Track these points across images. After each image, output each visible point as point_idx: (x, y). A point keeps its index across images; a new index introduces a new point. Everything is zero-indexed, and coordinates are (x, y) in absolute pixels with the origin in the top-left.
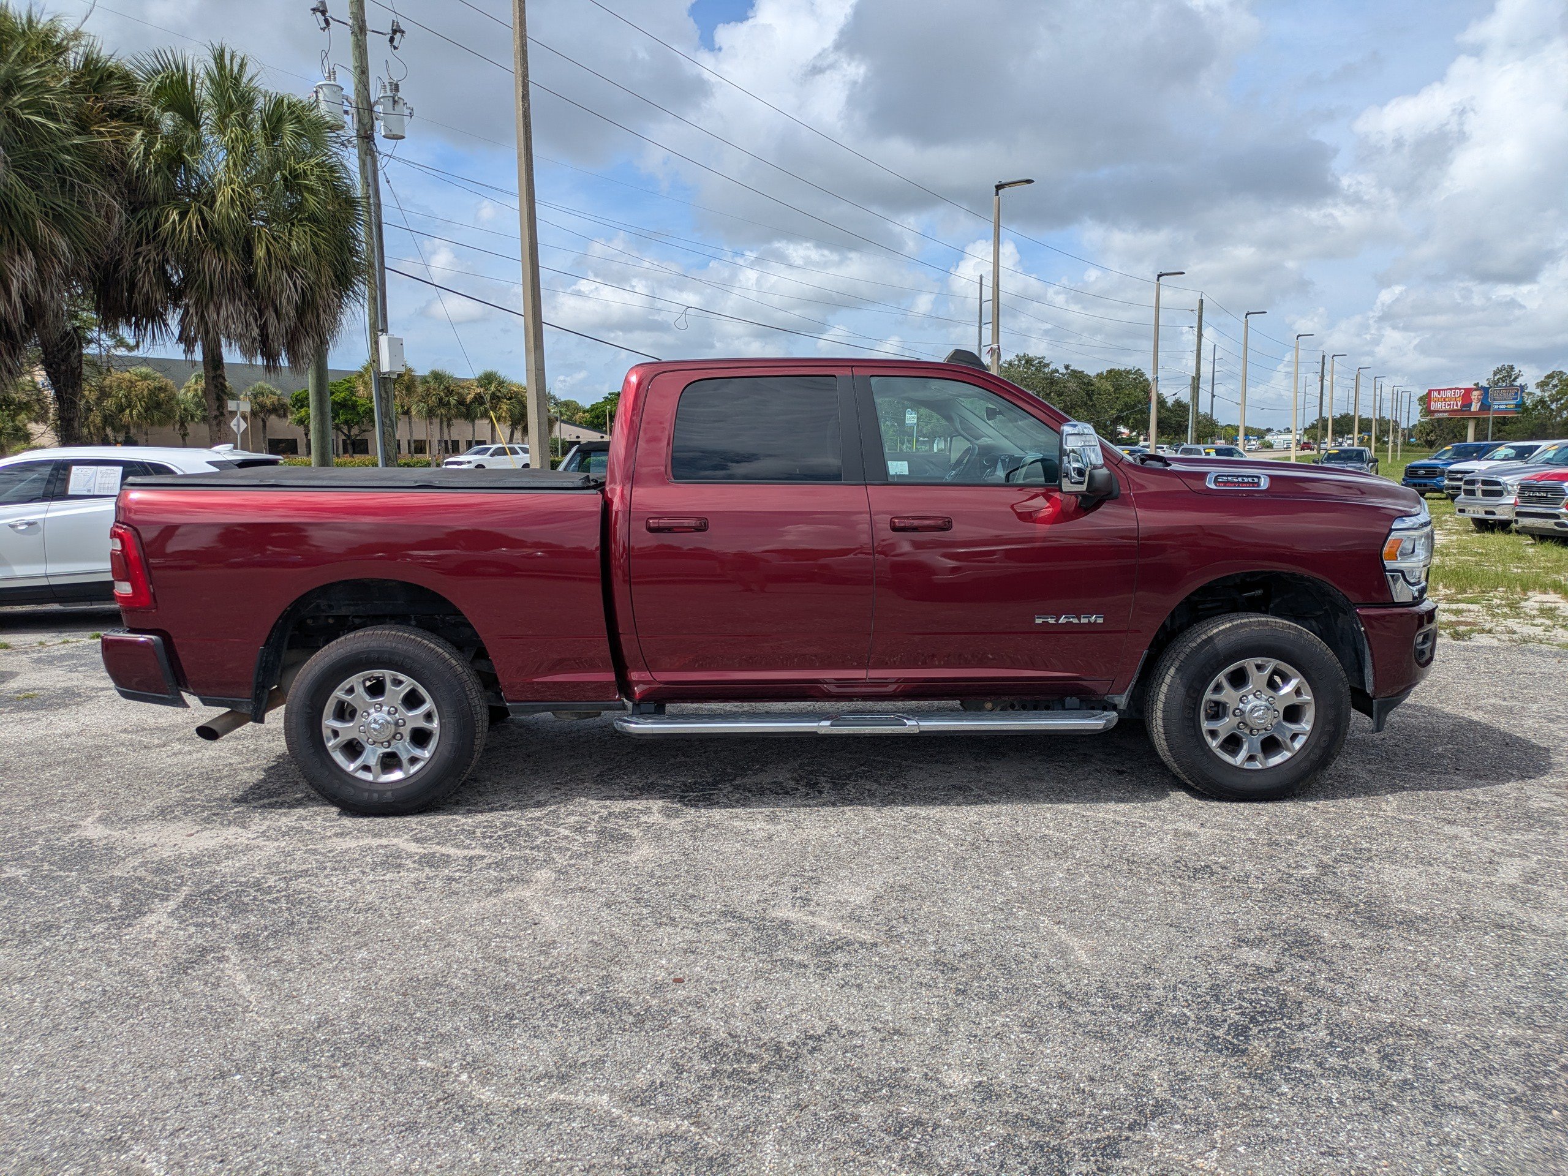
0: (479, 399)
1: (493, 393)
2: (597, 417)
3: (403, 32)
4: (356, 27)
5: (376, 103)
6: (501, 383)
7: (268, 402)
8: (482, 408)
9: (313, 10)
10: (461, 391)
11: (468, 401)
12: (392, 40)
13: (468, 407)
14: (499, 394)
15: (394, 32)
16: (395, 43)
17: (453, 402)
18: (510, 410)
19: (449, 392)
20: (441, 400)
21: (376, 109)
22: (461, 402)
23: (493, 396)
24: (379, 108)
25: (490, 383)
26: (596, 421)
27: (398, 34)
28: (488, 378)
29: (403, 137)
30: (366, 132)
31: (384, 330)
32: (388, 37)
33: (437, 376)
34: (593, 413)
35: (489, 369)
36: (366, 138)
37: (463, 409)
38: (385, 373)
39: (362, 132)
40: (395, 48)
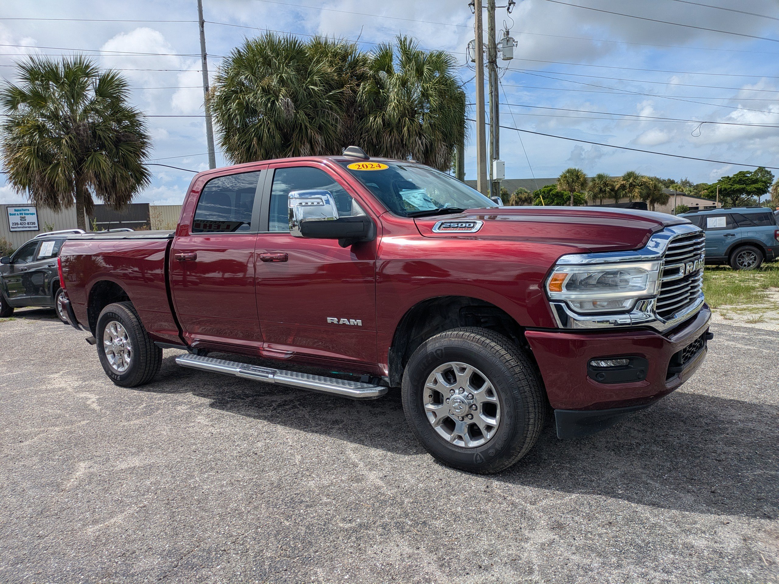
0: (623, 187)
1: (631, 183)
2: (712, 192)
3: (515, 3)
4: (490, 7)
5: (499, 43)
6: (636, 177)
7: (523, 197)
8: (624, 192)
9: (469, 5)
10: (612, 183)
11: (616, 188)
12: (508, 9)
13: (616, 192)
14: (634, 184)
15: (510, 4)
16: (510, 10)
17: (607, 189)
18: (640, 192)
19: (606, 185)
20: (601, 189)
21: (498, 47)
22: (612, 190)
23: (631, 185)
24: (500, 46)
25: (630, 178)
26: (711, 195)
27: (512, 5)
28: (630, 175)
29: (512, 58)
30: (492, 59)
31: (497, 158)
32: (507, 8)
33: (600, 177)
34: (709, 190)
35: (630, 170)
36: (492, 62)
37: (613, 193)
38: (495, 180)
39: (490, 60)
40: (510, 13)
